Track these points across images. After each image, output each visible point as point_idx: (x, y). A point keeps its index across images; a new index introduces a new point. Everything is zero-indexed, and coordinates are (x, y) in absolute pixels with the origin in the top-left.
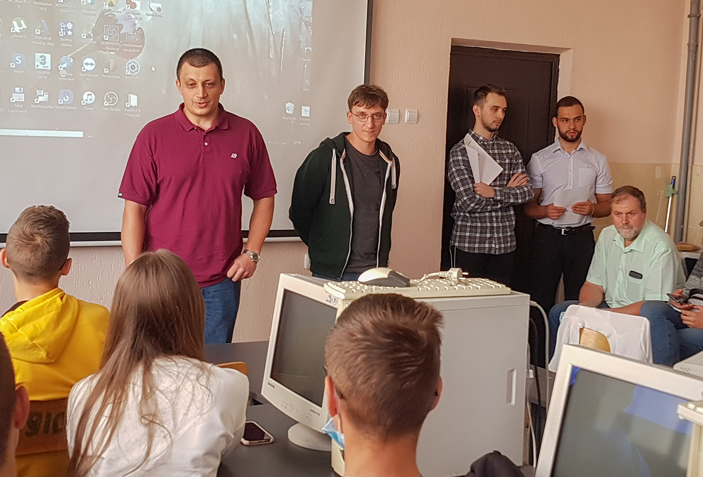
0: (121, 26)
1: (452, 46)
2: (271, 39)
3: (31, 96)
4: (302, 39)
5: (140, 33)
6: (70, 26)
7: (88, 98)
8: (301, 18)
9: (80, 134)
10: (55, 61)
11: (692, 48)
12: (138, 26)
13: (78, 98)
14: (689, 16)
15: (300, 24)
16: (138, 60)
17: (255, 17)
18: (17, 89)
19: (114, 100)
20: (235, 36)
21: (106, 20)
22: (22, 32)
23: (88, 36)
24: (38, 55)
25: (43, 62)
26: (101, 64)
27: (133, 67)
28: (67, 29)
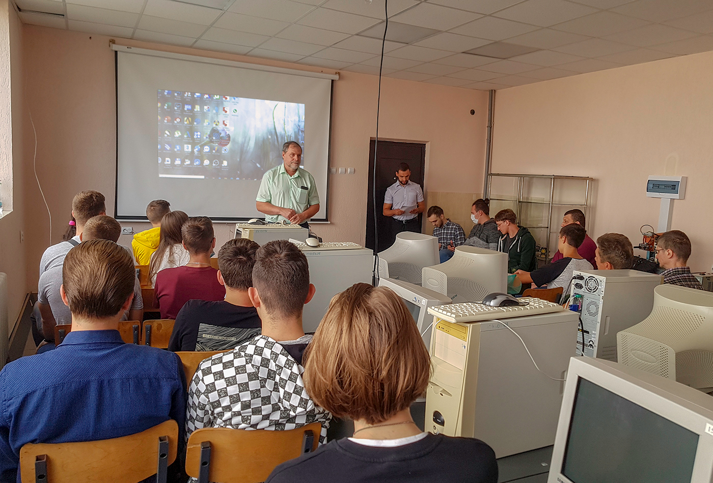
0: (221, 133)
1: (371, 141)
2: (286, 138)
3: (183, 161)
4: (300, 137)
5: (229, 136)
6: (199, 133)
7: (206, 162)
8: (299, 129)
9: (203, 177)
10: (193, 148)
12: (228, 133)
13: (202, 162)
15: (299, 132)
16: (228, 147)
17: (279, 130)
18: (177, 159)
19: (217, 163)
20: (270, 137)
21: (214, 132)
22: (180, 137)
23: (207, 138)
24: (185, 146)
25: (188, 148)
26: (212, 149)
27: (225, 150)
28: (197, 135)
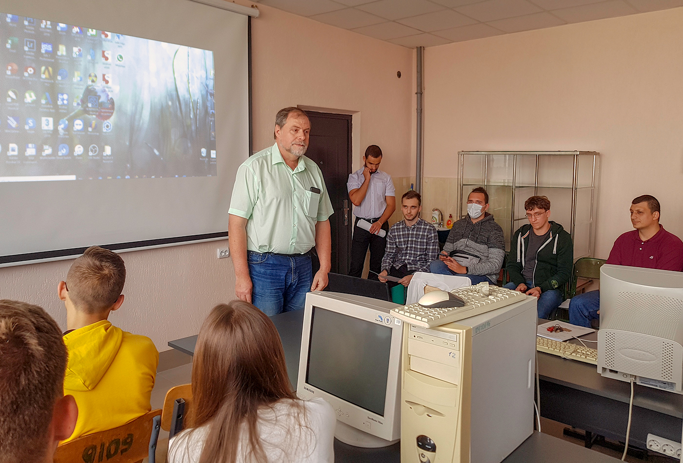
0: (99, 97)
2: (191, 105)
3: (40, 150)
4: (209, 104)
5: (112, 102)
6: (65, 97)
7: (79, 150)
8: (207, 91)
9: (73, 178)
10: (56, 124)
11: (419, 111)
12: (110, 96)
13: (72, 150)
14: (416, 93)
15: (207, 95)
16: (111, 121)
17: (182, 92)
18: (30, 145)
19: (96, 151)
20: (170, 103)
21: (90, 94)
22: (34, 102)
23: (78, 104)
24: (44, 119)
25: (47, 124)
26: (87, 124)
27: (107, 126)
28: (63, 100)
